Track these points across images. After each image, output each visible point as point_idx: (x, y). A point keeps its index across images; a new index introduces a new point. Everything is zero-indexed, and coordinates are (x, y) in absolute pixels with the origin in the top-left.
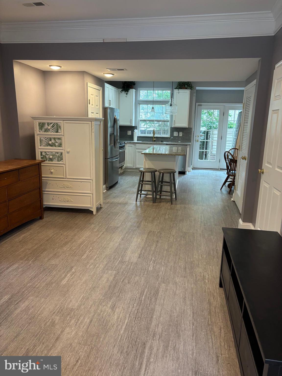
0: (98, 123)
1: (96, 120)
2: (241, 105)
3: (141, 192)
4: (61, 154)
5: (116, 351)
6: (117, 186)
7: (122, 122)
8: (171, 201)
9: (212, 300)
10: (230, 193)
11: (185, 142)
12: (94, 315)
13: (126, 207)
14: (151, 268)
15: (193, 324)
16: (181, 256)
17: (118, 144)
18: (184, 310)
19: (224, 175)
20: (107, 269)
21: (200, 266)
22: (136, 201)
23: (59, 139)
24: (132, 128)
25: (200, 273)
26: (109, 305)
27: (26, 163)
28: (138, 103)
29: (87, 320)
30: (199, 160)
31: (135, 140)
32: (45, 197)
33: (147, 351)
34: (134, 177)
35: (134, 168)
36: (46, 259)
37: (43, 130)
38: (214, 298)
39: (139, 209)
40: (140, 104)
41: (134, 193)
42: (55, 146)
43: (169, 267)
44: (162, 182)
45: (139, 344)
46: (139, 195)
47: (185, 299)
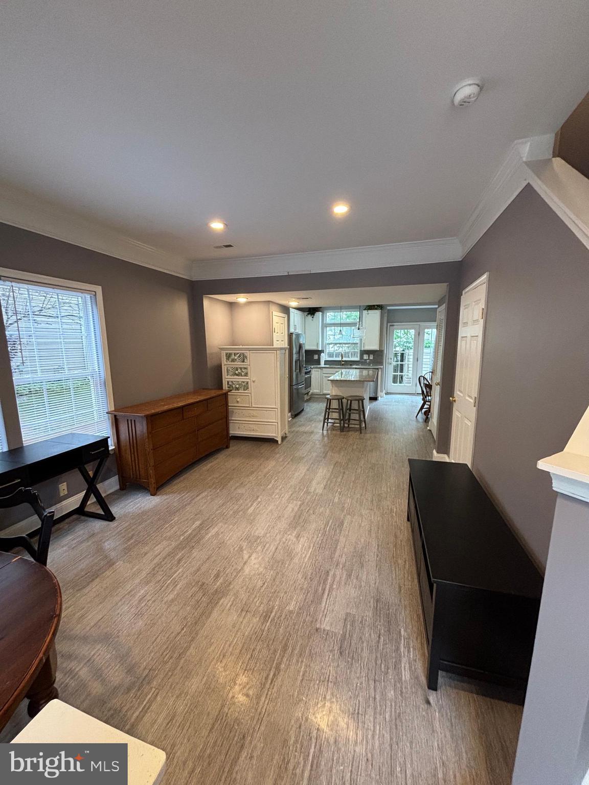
0: (283, 351)
1: (281, 349)
2: (435, 324)
3: (328, 421)
4: (247, 383)
5: (300, 576)
6: (303, 413)
7: (308, 347)
8: (360, 430)
9: (398, 533)
10: (427, 420)
11: (377, 365)
12: (279, 543)
13: (312, 436)
14: (336, 500)
15: (377, 557)
16: (369, 488)
17: (303, 369)
18: (369, 542)
19: (419, 400)
20: (292, 499)
21: (388, 499)
22: (323, 430)
23: (245, 368)
24: (319, 352)
25: (388, 506)
26: (294, 535)
27: (213, 393)
28: (325, 326)
29: (273, 548)
30: (393, 384)
31: (322, 364)
32: (231, 426)
33: (330, 578)
34: (321, 404)
35: (321, 393)
36: (233, 488)
37: (230, 360)
38: (400, 532)
39: (326, 438)
40: (326, 327)
41: (321, 421)
42: (242, 376)
43: (355, 499)
44: (350, 409)
45: (322, 572)
46: (326, 424)
47: (370, 532)
